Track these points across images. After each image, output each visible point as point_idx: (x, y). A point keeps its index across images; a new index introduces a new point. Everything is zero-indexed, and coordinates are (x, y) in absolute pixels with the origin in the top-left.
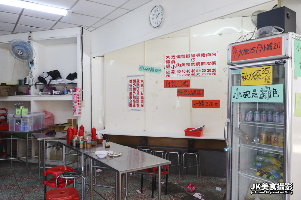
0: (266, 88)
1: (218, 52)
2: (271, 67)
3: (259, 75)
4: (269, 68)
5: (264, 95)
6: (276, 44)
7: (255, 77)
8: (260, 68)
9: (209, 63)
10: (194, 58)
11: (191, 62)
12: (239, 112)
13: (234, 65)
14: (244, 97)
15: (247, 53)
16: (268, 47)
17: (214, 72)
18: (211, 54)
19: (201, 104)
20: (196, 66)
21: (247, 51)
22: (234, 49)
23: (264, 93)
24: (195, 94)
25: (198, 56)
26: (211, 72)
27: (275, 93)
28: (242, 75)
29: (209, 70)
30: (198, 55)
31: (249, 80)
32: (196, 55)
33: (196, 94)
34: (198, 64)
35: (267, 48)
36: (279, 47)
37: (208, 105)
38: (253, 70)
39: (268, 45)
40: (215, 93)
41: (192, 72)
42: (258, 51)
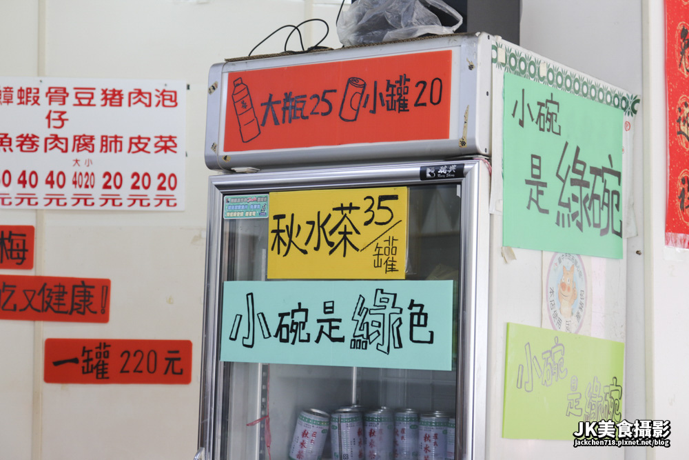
0: (379, 295)
1: (188, 87)
2: (403, 193)
3: (350, 229)
4: (395, 197)
5: (372, 329)
6: (424, 83)
7: (330, 239)
8: (356, 197)
9: (139, 144)
10: (62, 108)
11: (43, 132)
12: (258, 417)
13: (237, 169)
14: (282, 340)
15: (298, 114)
16: (392, 95)
17: (168, 191)
18: (154, 93)
19: (95, 362)
20: (72, 155)
21: (300, 105)
22: (238, 89)
23: (369, 318)
24: (62, 308)
25: (85, 102)
26: (153, 192)
27: (419, 325)
28: (273, 225)
29: (140, 180)
30: (85, 97)
31: (305, 252)
32: (72, 93)
33: (68, 307)
34: (84, 142)
35: (385, 98)
36: (435, 100)
37: (131, 365)
38: (326, 201)
39: (389, 85)
40: (170, 301)
41: (50, 183)
42: (349, 113)
